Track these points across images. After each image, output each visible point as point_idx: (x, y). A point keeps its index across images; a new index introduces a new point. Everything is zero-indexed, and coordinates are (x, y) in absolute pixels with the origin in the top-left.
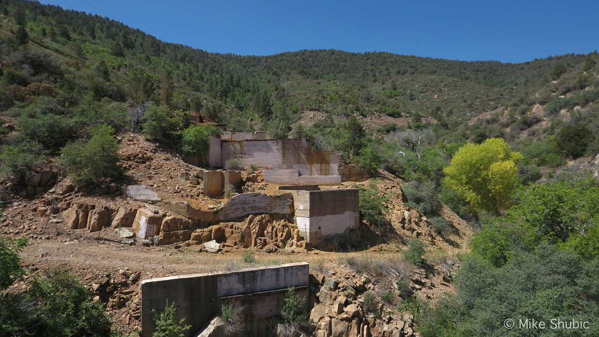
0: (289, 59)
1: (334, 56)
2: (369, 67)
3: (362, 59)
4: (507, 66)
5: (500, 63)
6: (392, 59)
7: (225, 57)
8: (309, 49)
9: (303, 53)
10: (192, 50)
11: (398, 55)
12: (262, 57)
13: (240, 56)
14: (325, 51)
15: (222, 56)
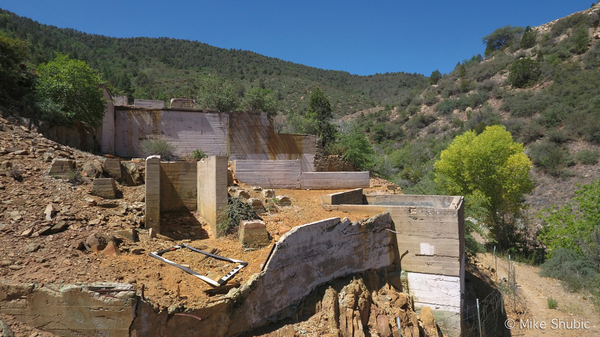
0: (147, 45)
1: (198, 49)
2: (236, 64)
3: (228, 55)
4: (354, 77)
5: (349, 74)
6: (257, 59)
7: (64, 32)
8: (171, 38)
9: (164, 40)
10: (15, 17)
11: (263, 56)
12: (114, 39)
13: (85, 34)
14: (189, 42)
15: (61, 30)
